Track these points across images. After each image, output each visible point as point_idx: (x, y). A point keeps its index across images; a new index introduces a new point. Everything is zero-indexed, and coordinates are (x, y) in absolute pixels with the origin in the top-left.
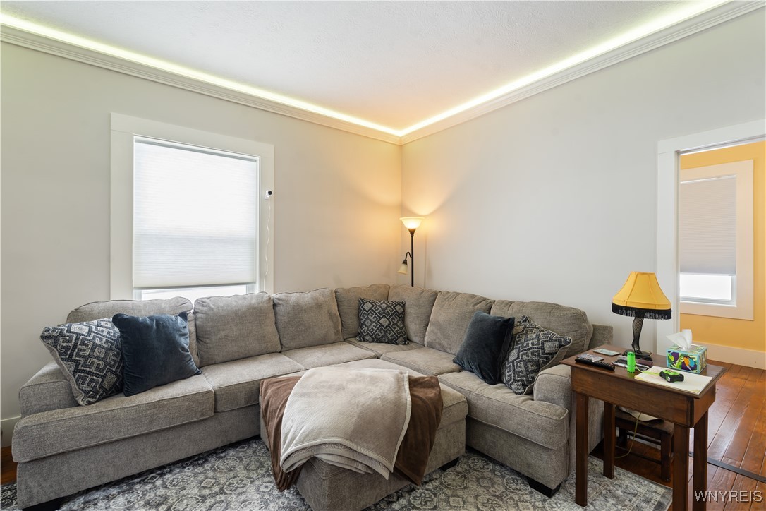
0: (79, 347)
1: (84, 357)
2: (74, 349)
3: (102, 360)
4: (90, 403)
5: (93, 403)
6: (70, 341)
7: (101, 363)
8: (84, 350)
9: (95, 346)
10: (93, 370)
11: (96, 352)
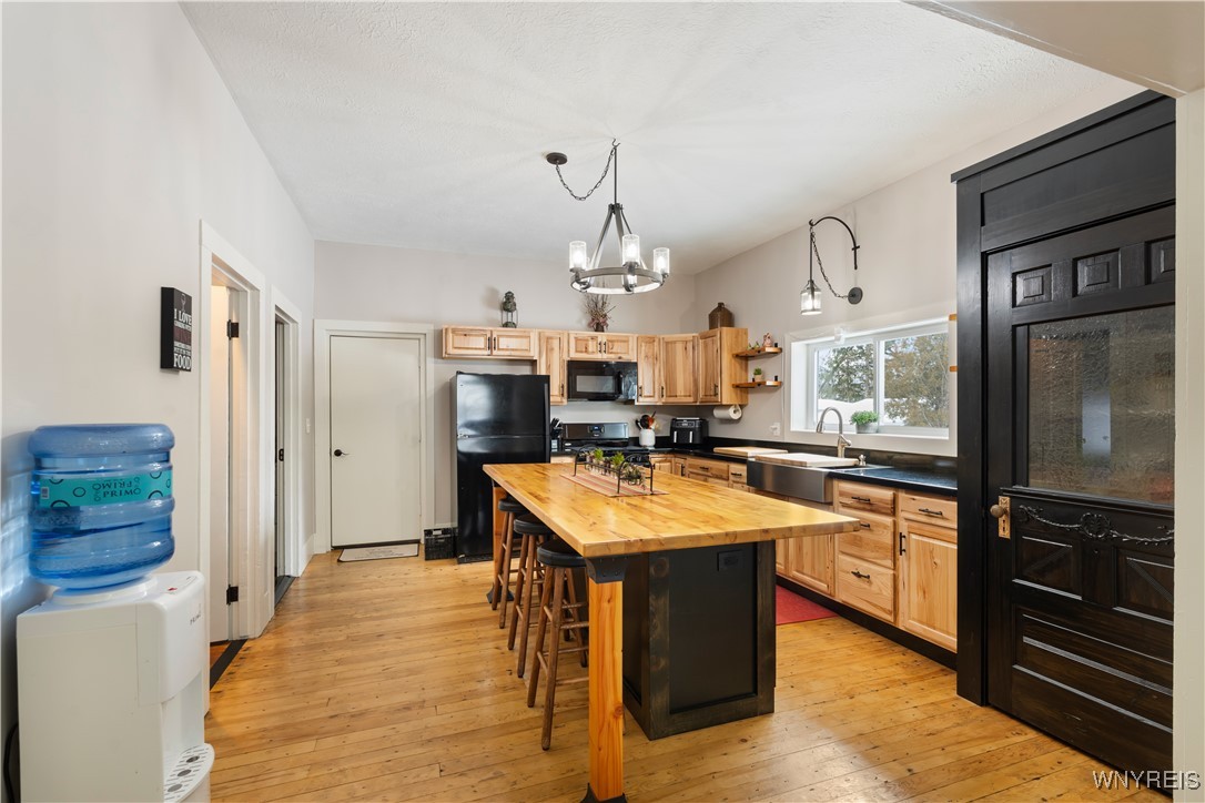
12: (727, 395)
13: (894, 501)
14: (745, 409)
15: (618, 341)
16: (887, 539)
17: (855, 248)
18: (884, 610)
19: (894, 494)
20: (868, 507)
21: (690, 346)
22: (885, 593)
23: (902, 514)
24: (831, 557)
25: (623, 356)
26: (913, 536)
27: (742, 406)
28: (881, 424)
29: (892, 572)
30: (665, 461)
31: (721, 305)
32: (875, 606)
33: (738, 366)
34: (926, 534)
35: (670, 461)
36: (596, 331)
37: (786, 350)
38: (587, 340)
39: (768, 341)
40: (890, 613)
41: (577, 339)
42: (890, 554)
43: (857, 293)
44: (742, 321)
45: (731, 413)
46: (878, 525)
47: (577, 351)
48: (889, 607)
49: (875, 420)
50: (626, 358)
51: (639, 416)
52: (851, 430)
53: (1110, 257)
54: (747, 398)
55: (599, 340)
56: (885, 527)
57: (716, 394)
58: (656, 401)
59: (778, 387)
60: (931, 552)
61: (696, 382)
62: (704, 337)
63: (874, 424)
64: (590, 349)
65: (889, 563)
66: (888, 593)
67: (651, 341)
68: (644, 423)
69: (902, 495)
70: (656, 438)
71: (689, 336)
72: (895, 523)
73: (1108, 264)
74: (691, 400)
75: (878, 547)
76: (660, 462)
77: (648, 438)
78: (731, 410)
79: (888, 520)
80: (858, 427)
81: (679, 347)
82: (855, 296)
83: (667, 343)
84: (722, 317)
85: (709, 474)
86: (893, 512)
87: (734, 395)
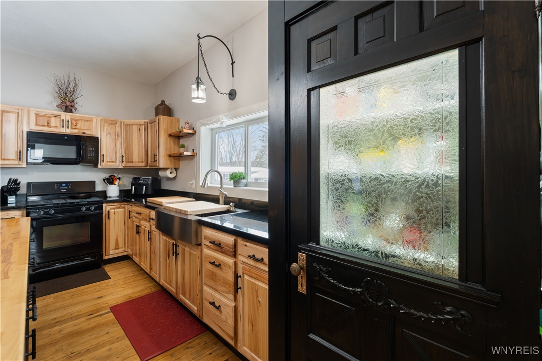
12: (163, 162)
13: (235, 245)
14: (179, 171)
15: (82, 120)
16: (231, 278)
17: (233, 63)
18: (229, 335)
19: (235, 240)
20: (219, 249)
21: (143, 128)
22: (229, 322)
23: (240, 258)
24: (200, 289)
25: (86, 132)
26: (246, 277)
27: (176, 169)
28: (249, 181)
29: (233, 304)
30: (120, 208)
31: (163, 102)
32: (224, 331)
33: (172, 143)
34: (253, 275)
35: (124, 208)
36: (65, 112)
37: (198, 132)
38: (50, 117)
39: (187, 126)
40: (232, 340)
41: (37, 115)
42: (232, 289)
43: (233, 93)
44: (177, 114)
45: (168, 174)
46: (226, 264)
47: (37, 125)
48: (232, 333)
49: (244, 178)
50: (88, 133)
51: (107, 176)
52: (229, 184)
53: (385, 10)
54: (179, 164)
55: (62, 118)
56: (230, 267)
57: (155, 161)
58: (119, 165)
59: (193, 156)
60: (257, 292)
61: (147, 152)
62: (152, 122)
63: (244, 181)
64: (53, 124)
65: (231, 296)
66: (231, 321)
67: (113, 123)
68: (110, 181)
69: (240, 242)
70: (121, 191)
71: (142, 121)
72: (236, 264)
73: (384, 16)
74: (143, 164)
75: (225, 283)
76: (114, 209)
77: (113, 191)
78: (168, 172)
79: (230, 261)
80: (234, 182)
81: (135, 128)
82: (232, 95)
83: (127, 125)
84: (164, 110)
85: (141, 217)
86: (234, 254)
87: (169, 161)
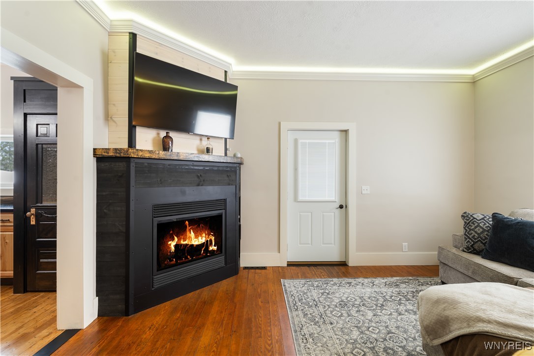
0: (470, 224)
1: (470, 229)
2: (468, 224)
3: (478, 234)
4: (463, 251)
5: (465, 252)
6: (468, 220)
7: (476, 235)
8: (472, 226)
9: (478, 226)
10: (471, 236)
11: (477, 230)
60: (5, 238)
